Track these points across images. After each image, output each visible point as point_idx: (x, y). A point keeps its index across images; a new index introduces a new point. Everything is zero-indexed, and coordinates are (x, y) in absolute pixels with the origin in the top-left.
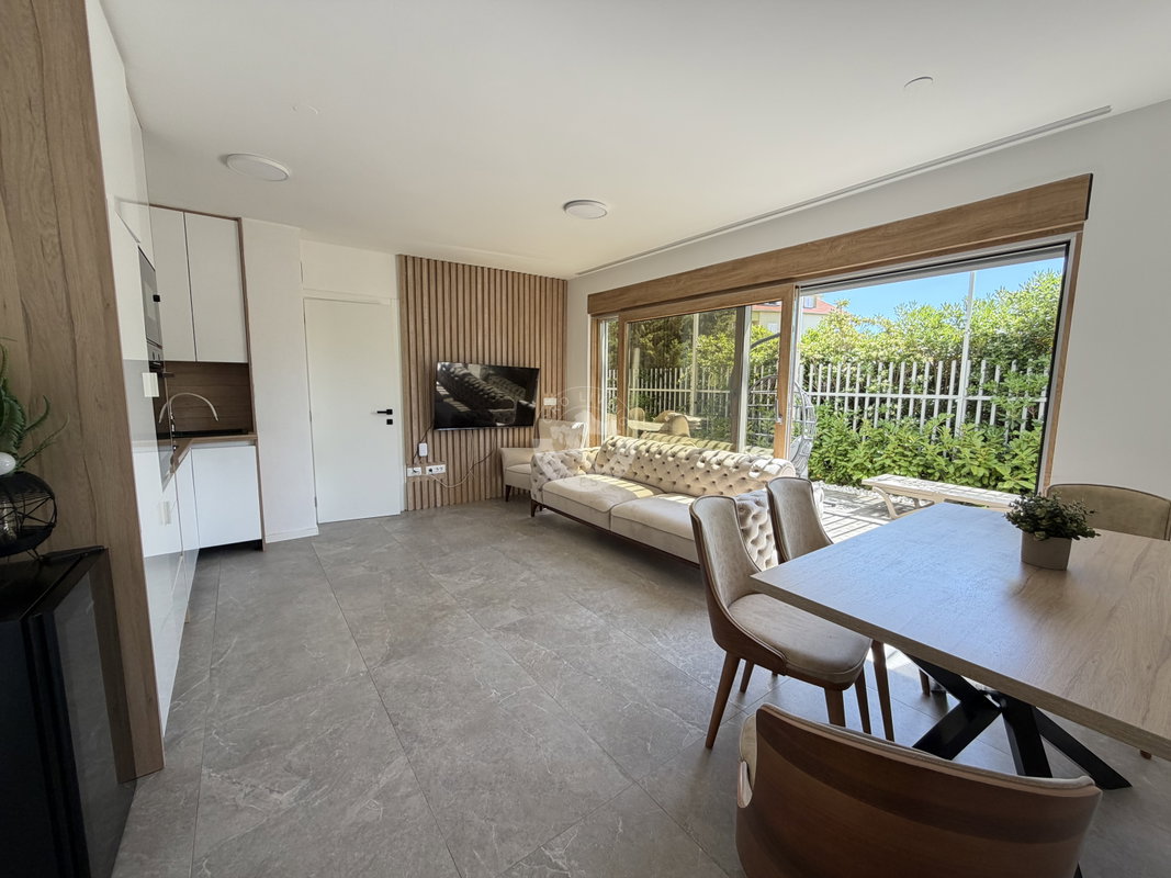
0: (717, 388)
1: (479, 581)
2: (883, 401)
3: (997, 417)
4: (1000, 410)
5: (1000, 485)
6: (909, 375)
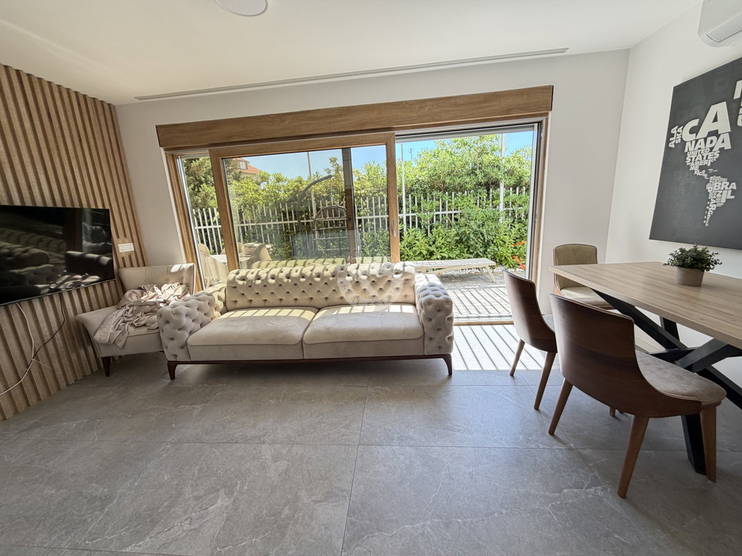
3: (419, 223)
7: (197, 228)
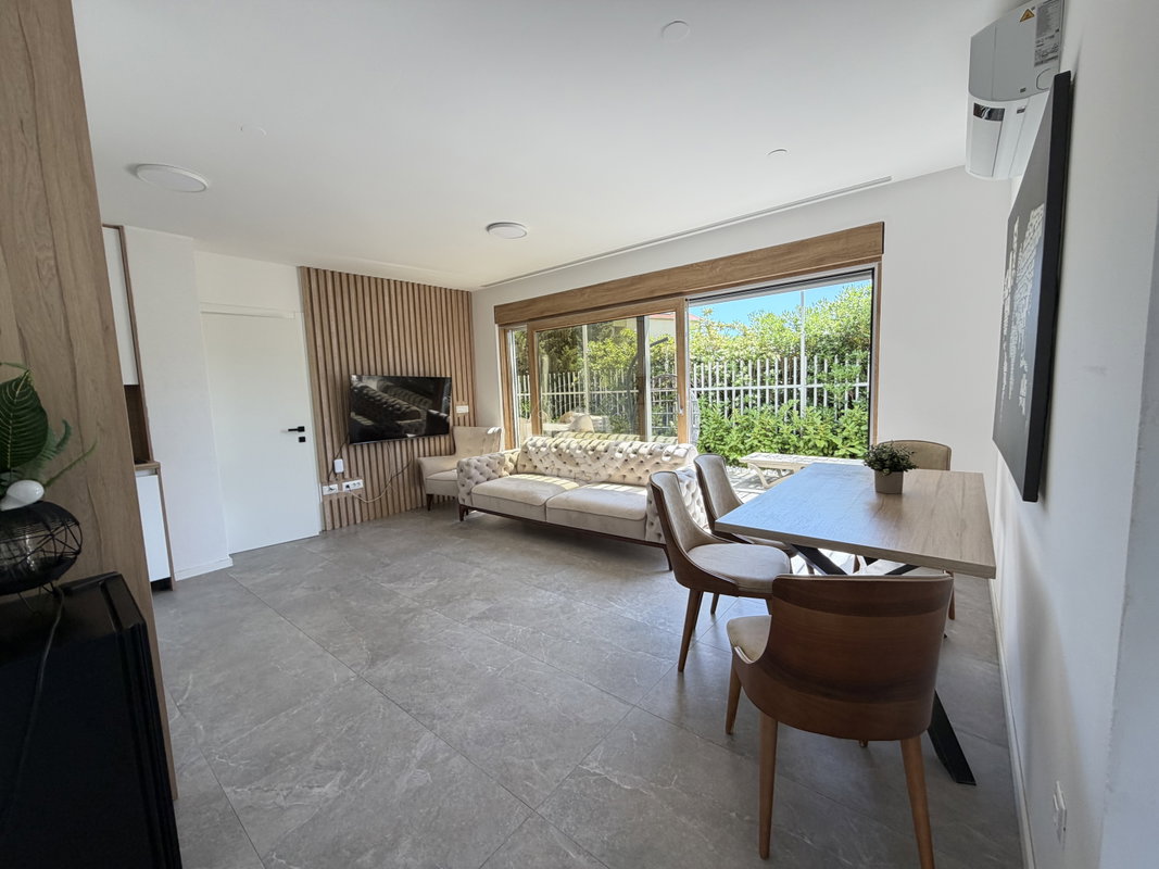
0: (608, 389)
1: (434, 583)
2: (746, 392)
3: (829, 400)
4: (830, 394)
5: (836, 453)
6: (763, 370)
7: (520, 395)
